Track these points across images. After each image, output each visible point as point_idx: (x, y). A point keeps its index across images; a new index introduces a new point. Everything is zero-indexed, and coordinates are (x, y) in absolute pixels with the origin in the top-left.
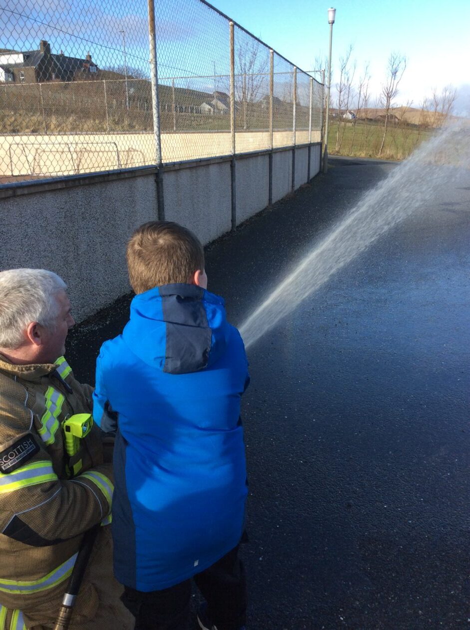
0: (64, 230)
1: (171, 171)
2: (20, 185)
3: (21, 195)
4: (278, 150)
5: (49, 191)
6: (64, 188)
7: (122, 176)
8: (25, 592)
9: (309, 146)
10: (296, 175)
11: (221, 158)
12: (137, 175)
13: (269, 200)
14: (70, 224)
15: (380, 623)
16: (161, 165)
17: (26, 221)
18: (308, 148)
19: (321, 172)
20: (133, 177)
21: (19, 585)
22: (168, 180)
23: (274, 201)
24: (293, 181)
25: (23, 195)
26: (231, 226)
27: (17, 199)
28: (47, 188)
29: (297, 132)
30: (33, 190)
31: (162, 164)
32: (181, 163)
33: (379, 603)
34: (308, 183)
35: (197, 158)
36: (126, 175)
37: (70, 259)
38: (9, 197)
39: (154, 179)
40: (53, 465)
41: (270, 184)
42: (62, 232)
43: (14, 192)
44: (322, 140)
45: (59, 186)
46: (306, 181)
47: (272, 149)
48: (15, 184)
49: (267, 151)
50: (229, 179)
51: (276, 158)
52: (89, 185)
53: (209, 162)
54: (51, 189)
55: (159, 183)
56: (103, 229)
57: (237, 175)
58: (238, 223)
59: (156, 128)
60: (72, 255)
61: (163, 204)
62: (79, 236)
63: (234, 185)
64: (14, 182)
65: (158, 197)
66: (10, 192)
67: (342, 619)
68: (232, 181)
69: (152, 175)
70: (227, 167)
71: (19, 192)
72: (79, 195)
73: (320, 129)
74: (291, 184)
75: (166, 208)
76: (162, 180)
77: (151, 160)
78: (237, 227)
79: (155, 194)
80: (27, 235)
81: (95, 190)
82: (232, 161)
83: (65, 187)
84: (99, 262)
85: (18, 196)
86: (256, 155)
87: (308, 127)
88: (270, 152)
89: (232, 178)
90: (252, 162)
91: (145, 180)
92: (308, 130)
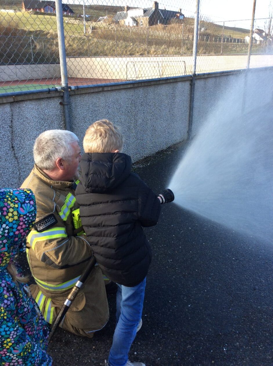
0: (129, 111)
1: (202, 78)
2: (106, 85)
3: (107, 91)
5: (123, 89)
7: (168, 81)
8: (51, 290)
12: (178, 81)
14: (133, 108)
15: (248, 358)
17: (109, 105)
20: (176, 82)
21: (48, 286)
22: (199, 84)
25: (108, 91)
27: (105, 93)
28: (122, 87)
30: (113, 88)
31: (196, 74)
32: (209, 74)
33: (251, 347)
35: (221, 71)
36: (171, 81)
37: (132, 127)
38: (100, 92)
39: (190, 83)
40: (66, 230)
42: (128, 112)
43: (103, 89)
45: (129, 86)
48: (104, 85)
52: (147, 86)
54: (124, 88)
55: (192, 86)
56: (153, 112)
58: (246, 112)
59: (194, 53)
60: (133, 125)
61: (193, 98)
62: (138, 115)
64: (103, 83)
65: (191, 94)
66: (101, 89)
67: (225, 350)
69: (189, 81)
70: (243, 77)
71: (106, 89)
72: (140, 92)
75: (195, 100)
76: (194, 84)
77: (189, 72)
78: (245, 114)
79: (189, 92)
80: (108, 113)
81: (151, 89)
82: (246, 73)
84: (149, 130)
85: (105, 91)
91: (183, 84)
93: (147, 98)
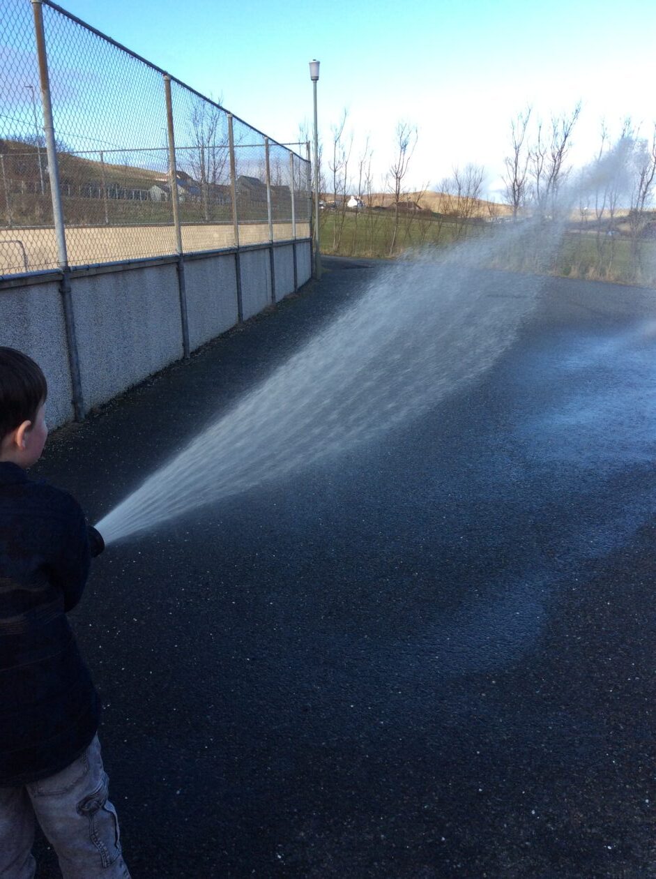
1: (84, 277)
4: (247, 249)
7: (6, 285)
9: (294, 243)
10: (276, 282)
11: (162, 259)
12: (28, 284)
13: (239, 315)
16: (67, 269)
18: (291, 246)
19: (313, 277)
20: (24, 286)
22: (79, 290)
23: (245, 318)
24: (273, 289)
26: (182, 352)
29: (274, 226)
31: (69, 268)
32: (99, 267)
33: (331, 831)
34: (295, 292)
35: (125, 259)
39: (57, 288)
41: (239, 294)
44: (311, 235)
46: (292, 289)
47: (238, 246)
49: (231, 249)
50: (177, 287)
51: (246, 259)
53: (142, 265)
55: (64, 292)
57: (187, 282)
58: (193, 346)
59: (56, 218)
61: (73, 323)
63: (183, 294)
65: (65, 313)
67: (279, 857)
68: (180, 289)
69: (55, 283)
70: (172, 271)
73: (309, 221)
74: (270, 294)
75: (78, 328)
76: (70, 289)
77: (53, 263)
78: (192, 353)
79: (59, 309)
82: (179, 262)
86: (215, 255)
87: (291, 218)
88: (236, 252)
89: (180, 285)
90: (209, 264)
91: (43, 289)
92: (291, 222)
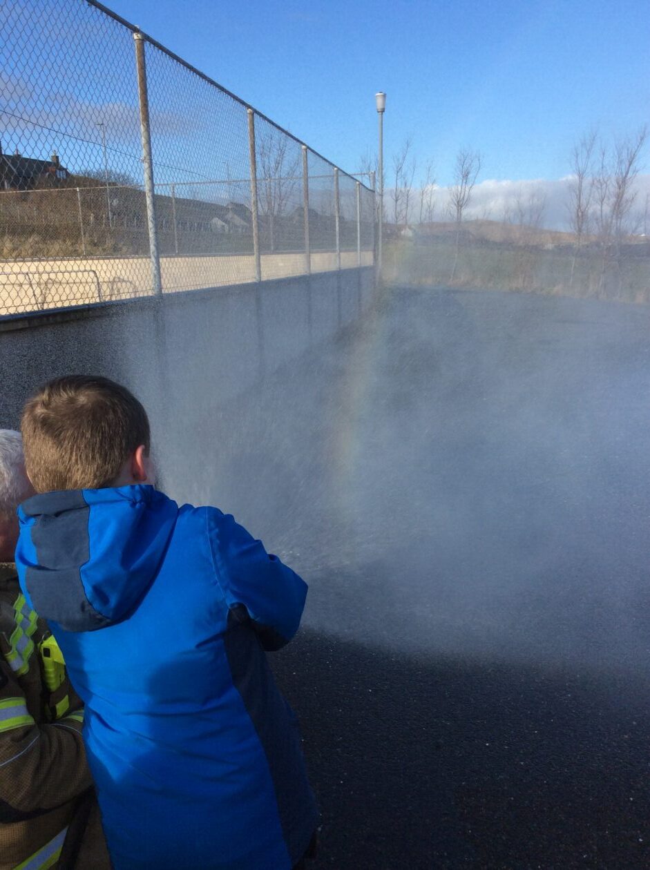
0: (26, 386)
1: (175, 304)
4: (318, 276)
5: (6, 332)
6: (26, 328)
9: (359, 271)
11: (242, 286)
13: (309, 342)
16: (160, 296)
18: (356, 274)
23: (315, 342)
24: (340, 315)
29: (342, 254)
31: (162, 294)
32: (188, 293)
35: (210, 286)
39: (152, 314)
40: (27, 703)
44: (375, 262)
45: (20, 325)
47: (310, 274)
49: (304, 277)
50: (254, 314)
51: (316, 286)
52: (61, 323)
53: (226, 293)
54: (8, 330)
55: (159, 320)
57: (265, 308)
63: (261, 321)
69: (150, 309)
70: (251, 298)
72: (47, 336)
73: (372, 249)
74: (337, 320)
76: (163, 317)
77: (147, 290)
81: (70, 330)
82: (257, 290)
83: (27, 326)
86: (289, 282)
87: (357, 246)
88: (307, 279)
90: (284, 291)
91: (140, 315)
92: (356, 250)
93: (63, 352)
